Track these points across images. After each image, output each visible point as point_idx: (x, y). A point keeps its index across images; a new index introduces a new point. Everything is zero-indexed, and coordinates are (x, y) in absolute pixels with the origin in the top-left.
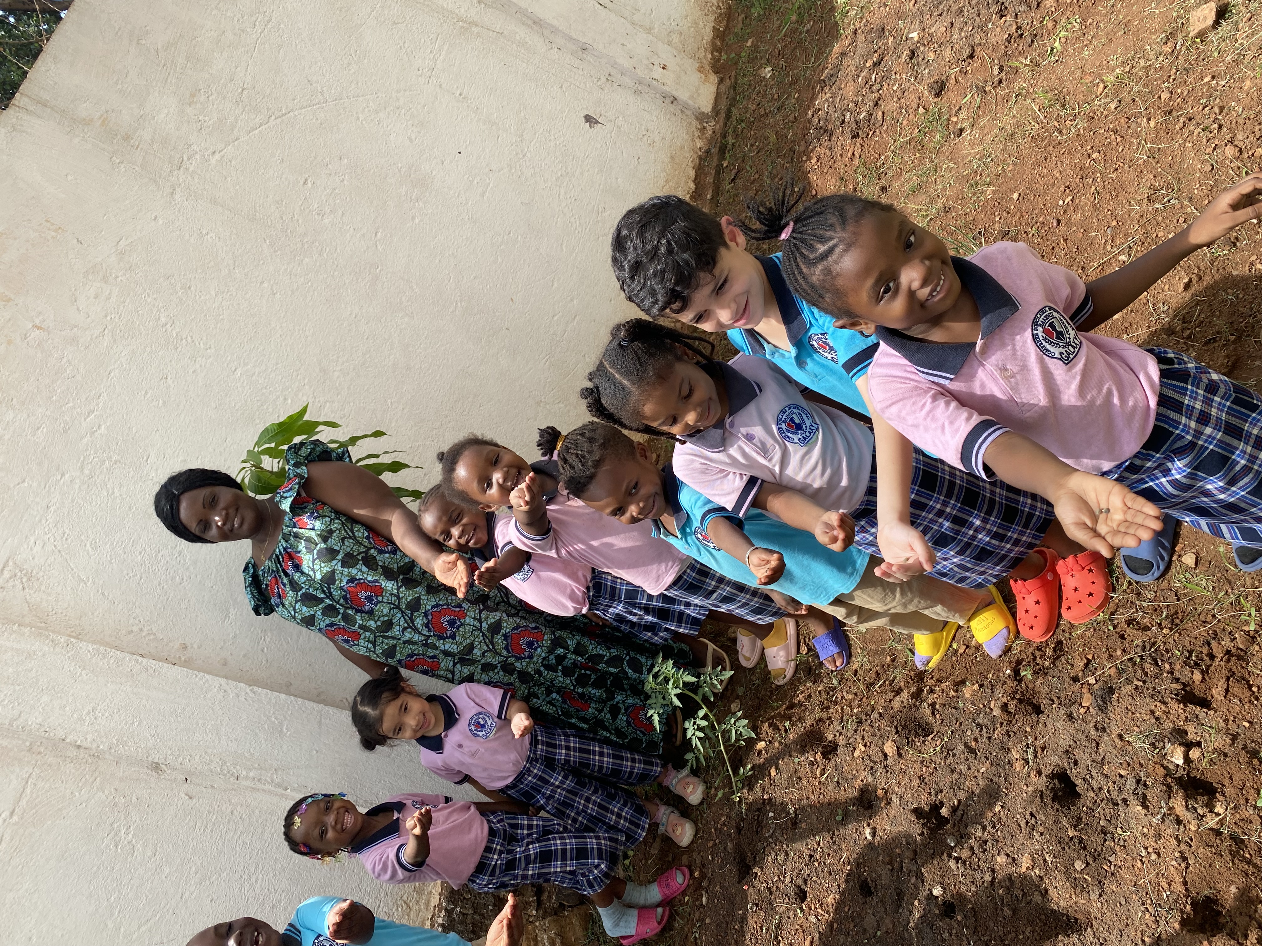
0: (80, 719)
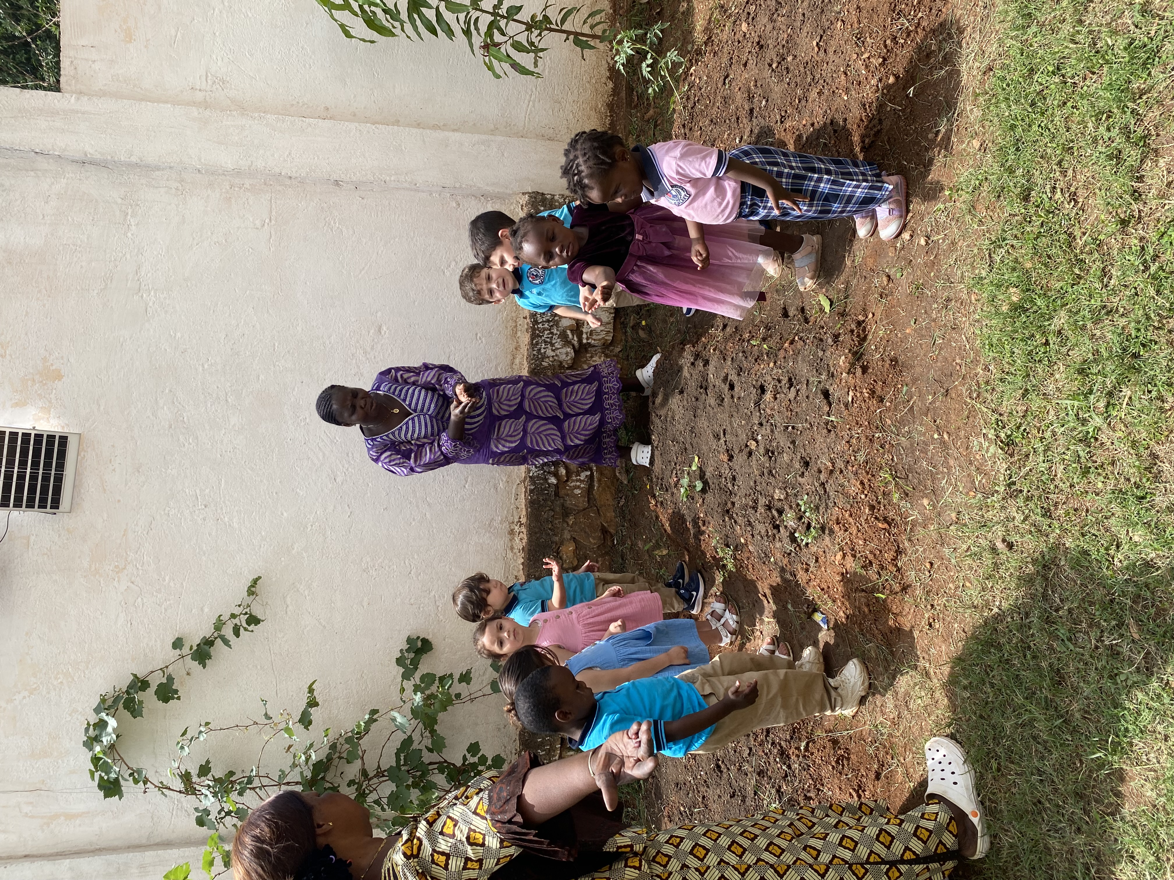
0: (285, 161)
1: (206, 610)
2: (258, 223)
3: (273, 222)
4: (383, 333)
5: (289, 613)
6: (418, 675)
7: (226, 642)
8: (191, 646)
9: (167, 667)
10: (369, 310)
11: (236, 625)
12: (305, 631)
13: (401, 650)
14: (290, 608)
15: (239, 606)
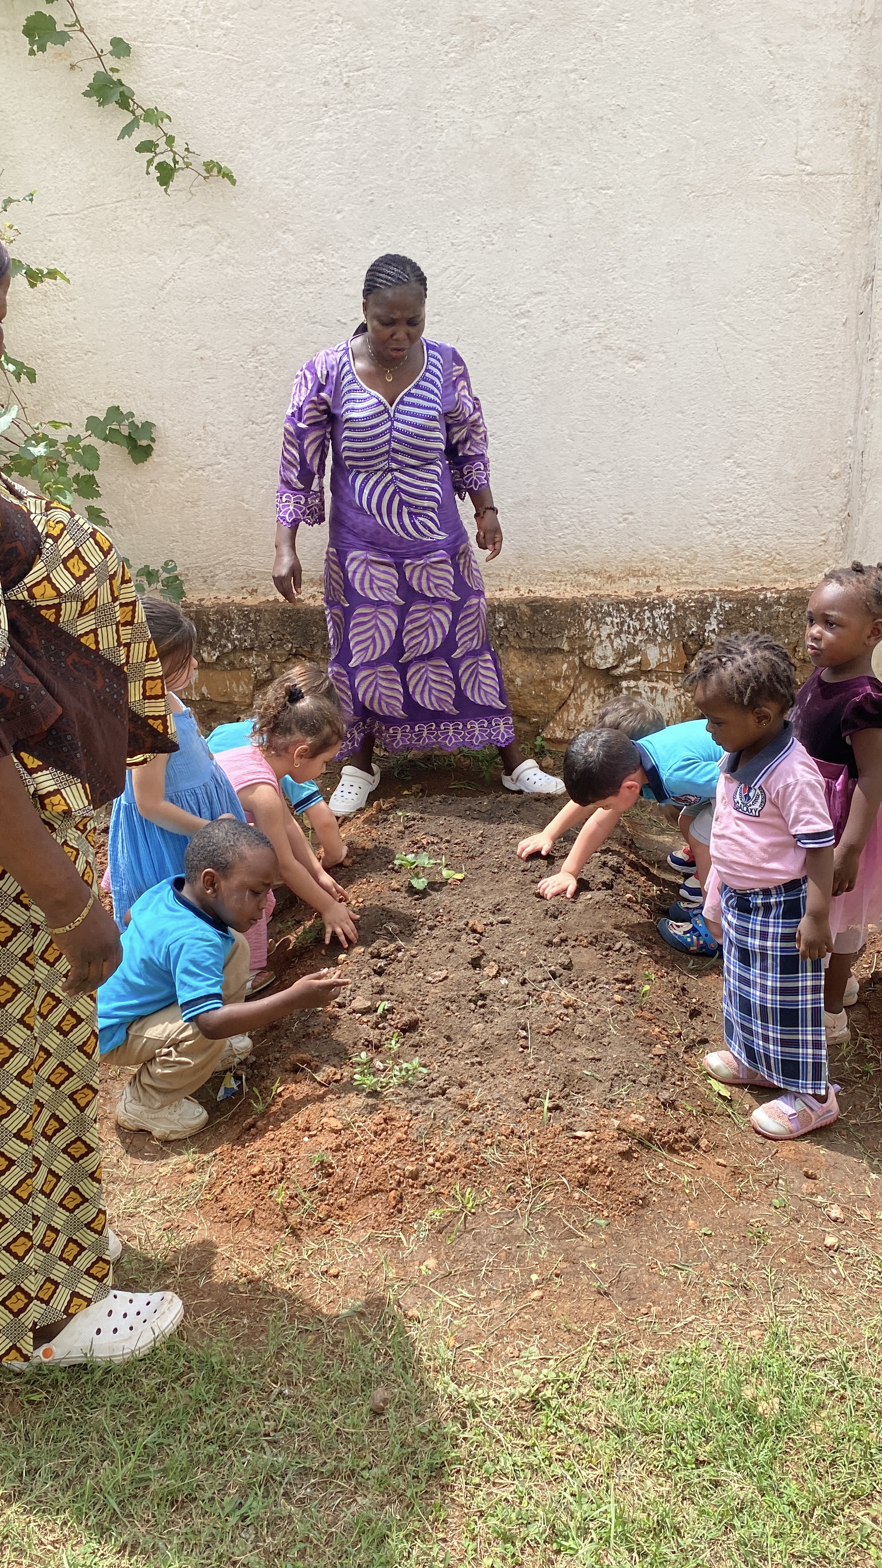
1: (180, 92)
2: (805, 154)
3: (807, 178)
4: (631, 363)
5: (182, 230)
6: (94, 441)
7: (127, 131)
8: (117, 71)
9: (82, 30)
10: (668, 339)
11: (158, 145)
12: (153, 257)
13: (131, 414)
14: (191, 231)
15: (187, 150)
